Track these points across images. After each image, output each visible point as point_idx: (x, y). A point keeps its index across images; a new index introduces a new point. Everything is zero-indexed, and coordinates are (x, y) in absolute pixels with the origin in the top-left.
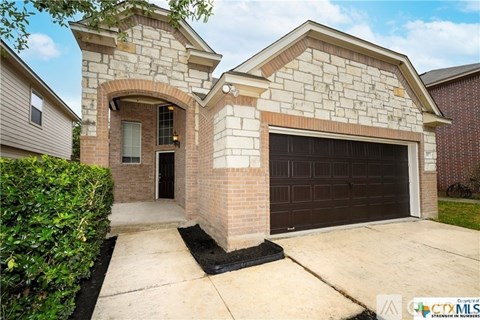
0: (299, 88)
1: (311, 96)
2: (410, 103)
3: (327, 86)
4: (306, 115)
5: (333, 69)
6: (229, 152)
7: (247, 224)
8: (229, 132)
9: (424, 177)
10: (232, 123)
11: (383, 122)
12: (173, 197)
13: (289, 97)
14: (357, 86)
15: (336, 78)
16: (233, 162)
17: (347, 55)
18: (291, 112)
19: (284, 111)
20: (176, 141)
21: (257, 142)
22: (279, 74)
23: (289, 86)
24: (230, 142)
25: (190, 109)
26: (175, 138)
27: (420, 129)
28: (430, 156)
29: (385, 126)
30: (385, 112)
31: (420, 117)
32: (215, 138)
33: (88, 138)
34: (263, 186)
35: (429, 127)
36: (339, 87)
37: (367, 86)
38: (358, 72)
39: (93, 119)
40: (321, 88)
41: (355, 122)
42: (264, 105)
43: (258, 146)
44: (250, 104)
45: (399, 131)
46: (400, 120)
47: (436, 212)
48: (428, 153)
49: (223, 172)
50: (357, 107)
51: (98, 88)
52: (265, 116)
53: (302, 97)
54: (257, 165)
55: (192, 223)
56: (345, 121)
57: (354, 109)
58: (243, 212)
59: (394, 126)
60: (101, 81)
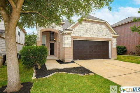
0: (80, 31)
1: (82, 32)
2: (109, 31)
3: (86, 30)
4: (81, 36)
5: (88, 26)
6: (65, 44)
7: (69, 58)
8: (65, 40)
9: (112, 49)
10: (66, 38)
11: (100, 37)
12: (54, 55)
13: (77, 33)
14: (94, 29)
15: (88, 28)
16: (66, 46)
17: (91, 22)
18: (78, 36)
19: (76, 36)
20: (55, 40)
21: (71, 42)
22: (75, 28)
23: (77, 30)
24: (66, 42)
25: (58, 34)
26: (55, 39)
27: (111, 38)
28: (115, 44)
29: (101, 37)
30: (101, 34)
31: (111, 35)
32: (63, 41)
33: (38, 41)
34: (72, 50)
35: (114, 37)
36: (89, 30)
37: (96, 29)
38: (94, 26)
39: (39, 37)
40: (85, 30)
41: (93, 37)
42: (72, 35)
43: (71, 43)
44: (69, 35)
45: (105, 38)
46: (105, 36)
47: (116, 57)
48: (114, 43)
49: (64, 48)
50: (94, 33)
51: (40, 31)
52: (72, 37)
53: (80, 32)
54: (71, 46)
55: (59, 59)
56: (90, 37)
57: (93, 34)
58: (68, 55)
59: (104, 37)
60: (41, 29)
